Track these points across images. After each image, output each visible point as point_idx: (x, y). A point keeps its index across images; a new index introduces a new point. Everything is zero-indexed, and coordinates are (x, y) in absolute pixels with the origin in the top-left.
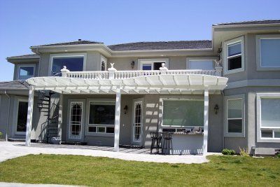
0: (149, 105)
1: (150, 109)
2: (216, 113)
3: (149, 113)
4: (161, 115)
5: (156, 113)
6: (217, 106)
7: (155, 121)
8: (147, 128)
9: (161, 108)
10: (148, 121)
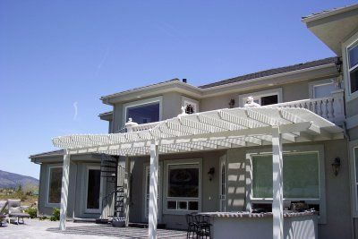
0: (232, 166)
1: (234, 172)
2: (336, 174)
3: (233, 178)
4: (249, 181)
5: (242, 178)
6: (338, 161)
7: (241, 190)
8: (230, 202)
9: (250, 169)
10: (231, 190)
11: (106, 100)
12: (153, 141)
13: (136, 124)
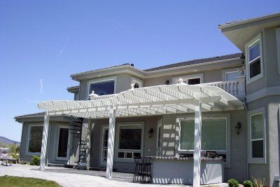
0: (166, 127)
1: (167, 131)
2: (238, 133)
3: (166, 135)
4: (177, 138)
5: (173, 136)
6: (239, 124)
7: (172, 144)
8: (164, 152)
9: (178, 129)
10: (165, 144)
11: (75, 77)
12: (112, 107)
13: (97, 96)
